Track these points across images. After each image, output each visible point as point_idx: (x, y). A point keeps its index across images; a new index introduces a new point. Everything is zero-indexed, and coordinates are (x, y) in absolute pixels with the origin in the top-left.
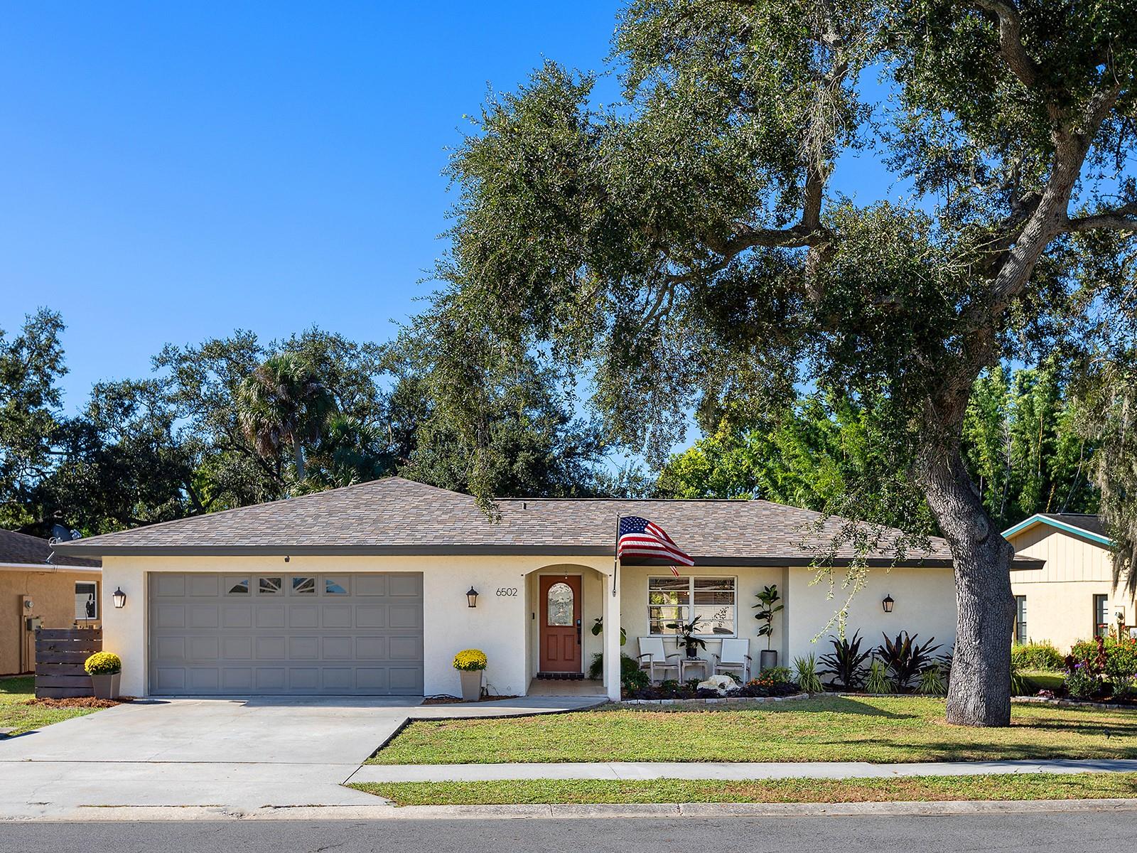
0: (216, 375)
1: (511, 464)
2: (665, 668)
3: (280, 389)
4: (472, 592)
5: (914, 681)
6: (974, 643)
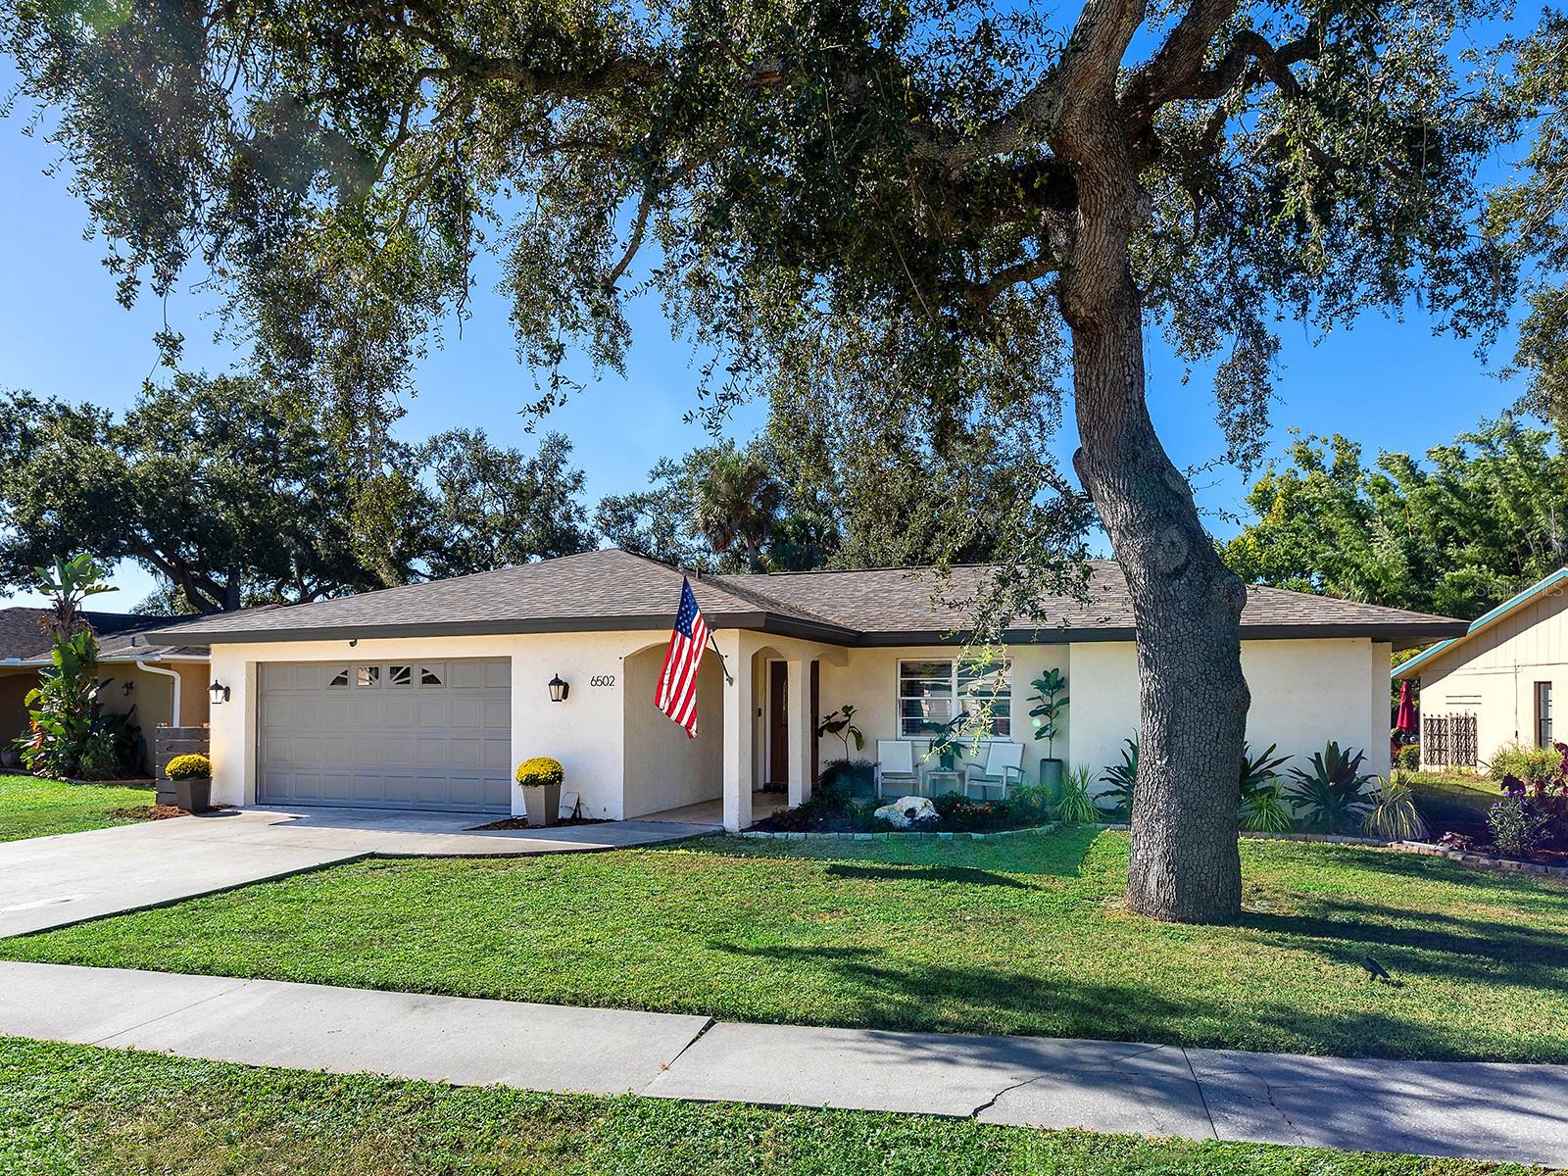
4: (556, 682)
6: (1158, 762)
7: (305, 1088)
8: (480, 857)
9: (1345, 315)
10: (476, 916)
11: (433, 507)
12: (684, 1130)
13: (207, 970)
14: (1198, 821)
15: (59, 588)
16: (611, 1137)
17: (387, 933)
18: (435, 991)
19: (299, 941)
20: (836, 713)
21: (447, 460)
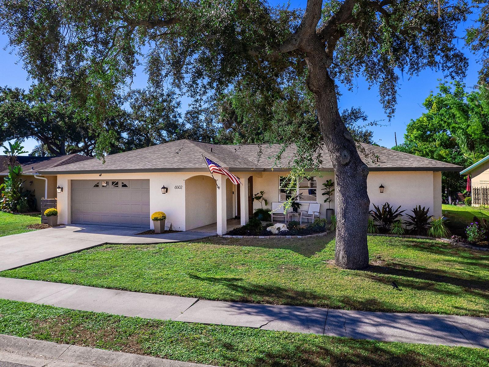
4: (164, 188)
6: (342, 221)
7: (88, 316)
8: (139, 244)
9: (416, 71)
10: (136, 265)
11: (129, 115)
12: (183, 330)
13: (61, 282)
14: (354, 239)
15: (10, 152)
16: (164, 331)
17: (110, 271)
18: (122, 289)
19: (85, 273)
20: (258, 193)
21: (133, 99)
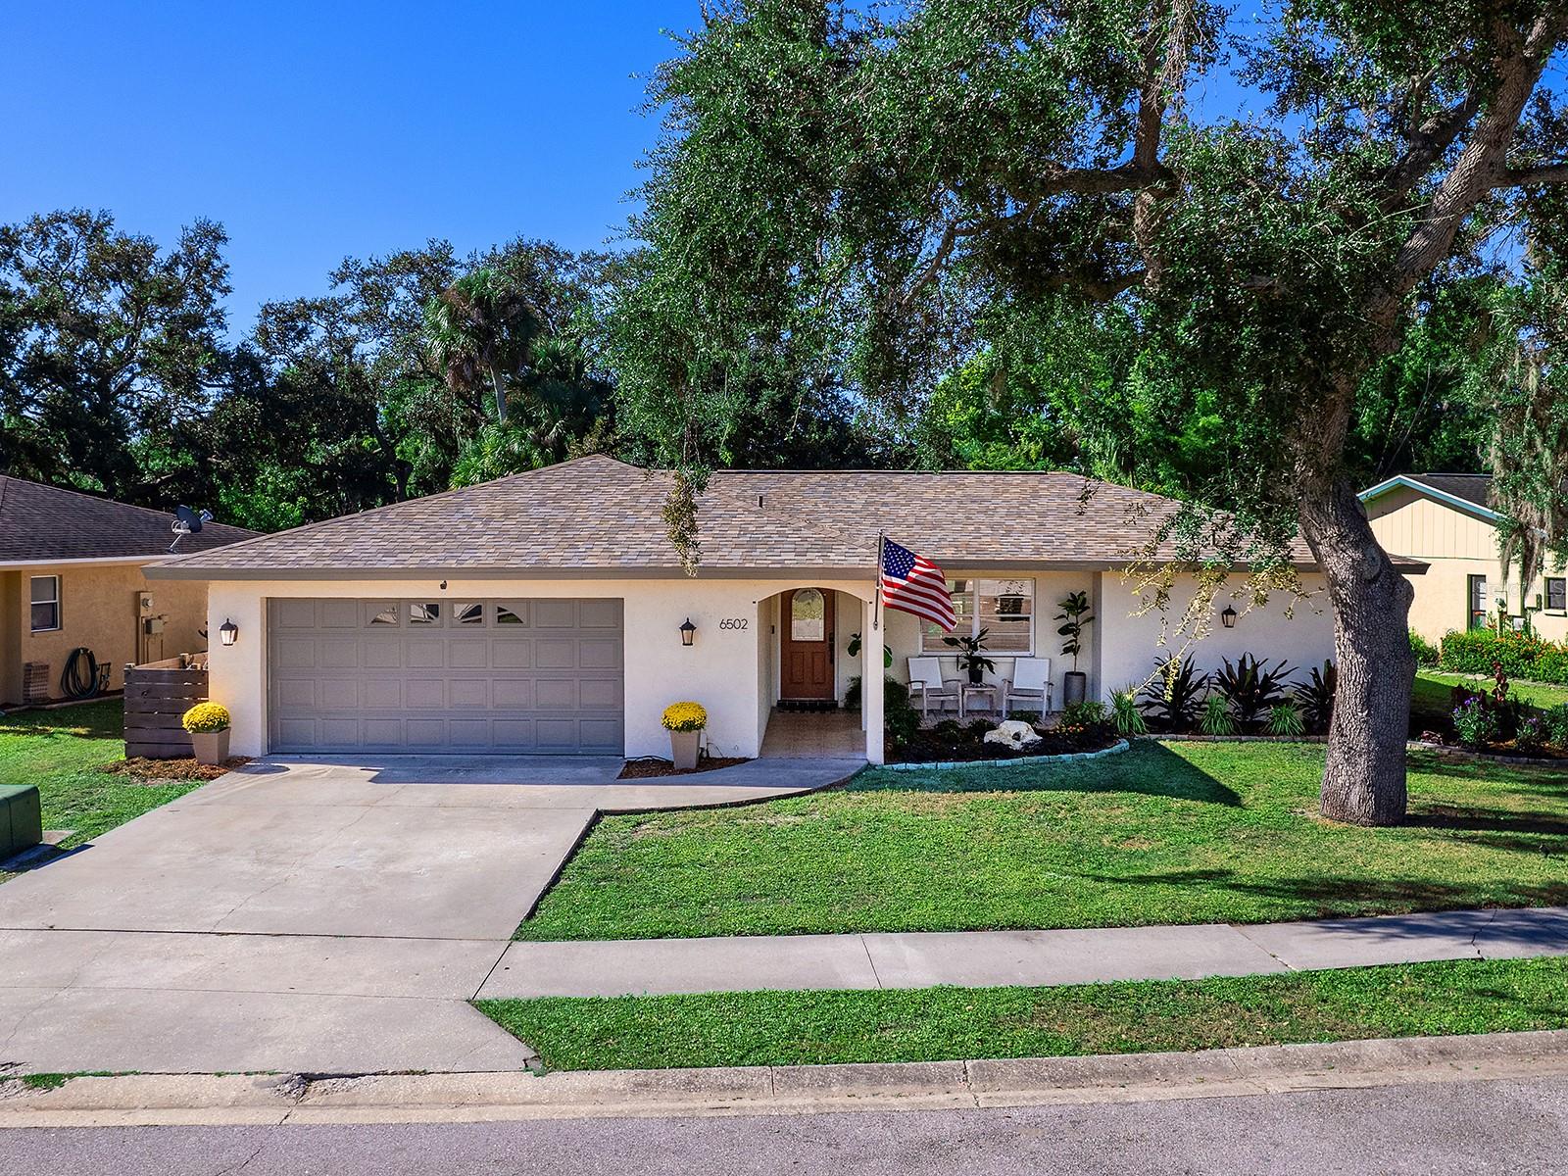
0: (406, 291)
1: (753, 403)
2: (942, 698)
3: (474, 314)
4: (688, 626)
5: (1263, 714)
6: (1360, 714)
